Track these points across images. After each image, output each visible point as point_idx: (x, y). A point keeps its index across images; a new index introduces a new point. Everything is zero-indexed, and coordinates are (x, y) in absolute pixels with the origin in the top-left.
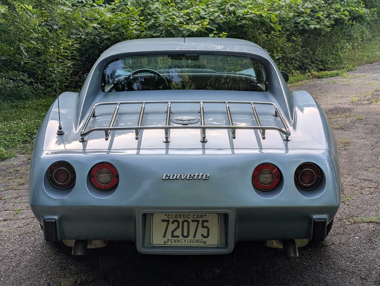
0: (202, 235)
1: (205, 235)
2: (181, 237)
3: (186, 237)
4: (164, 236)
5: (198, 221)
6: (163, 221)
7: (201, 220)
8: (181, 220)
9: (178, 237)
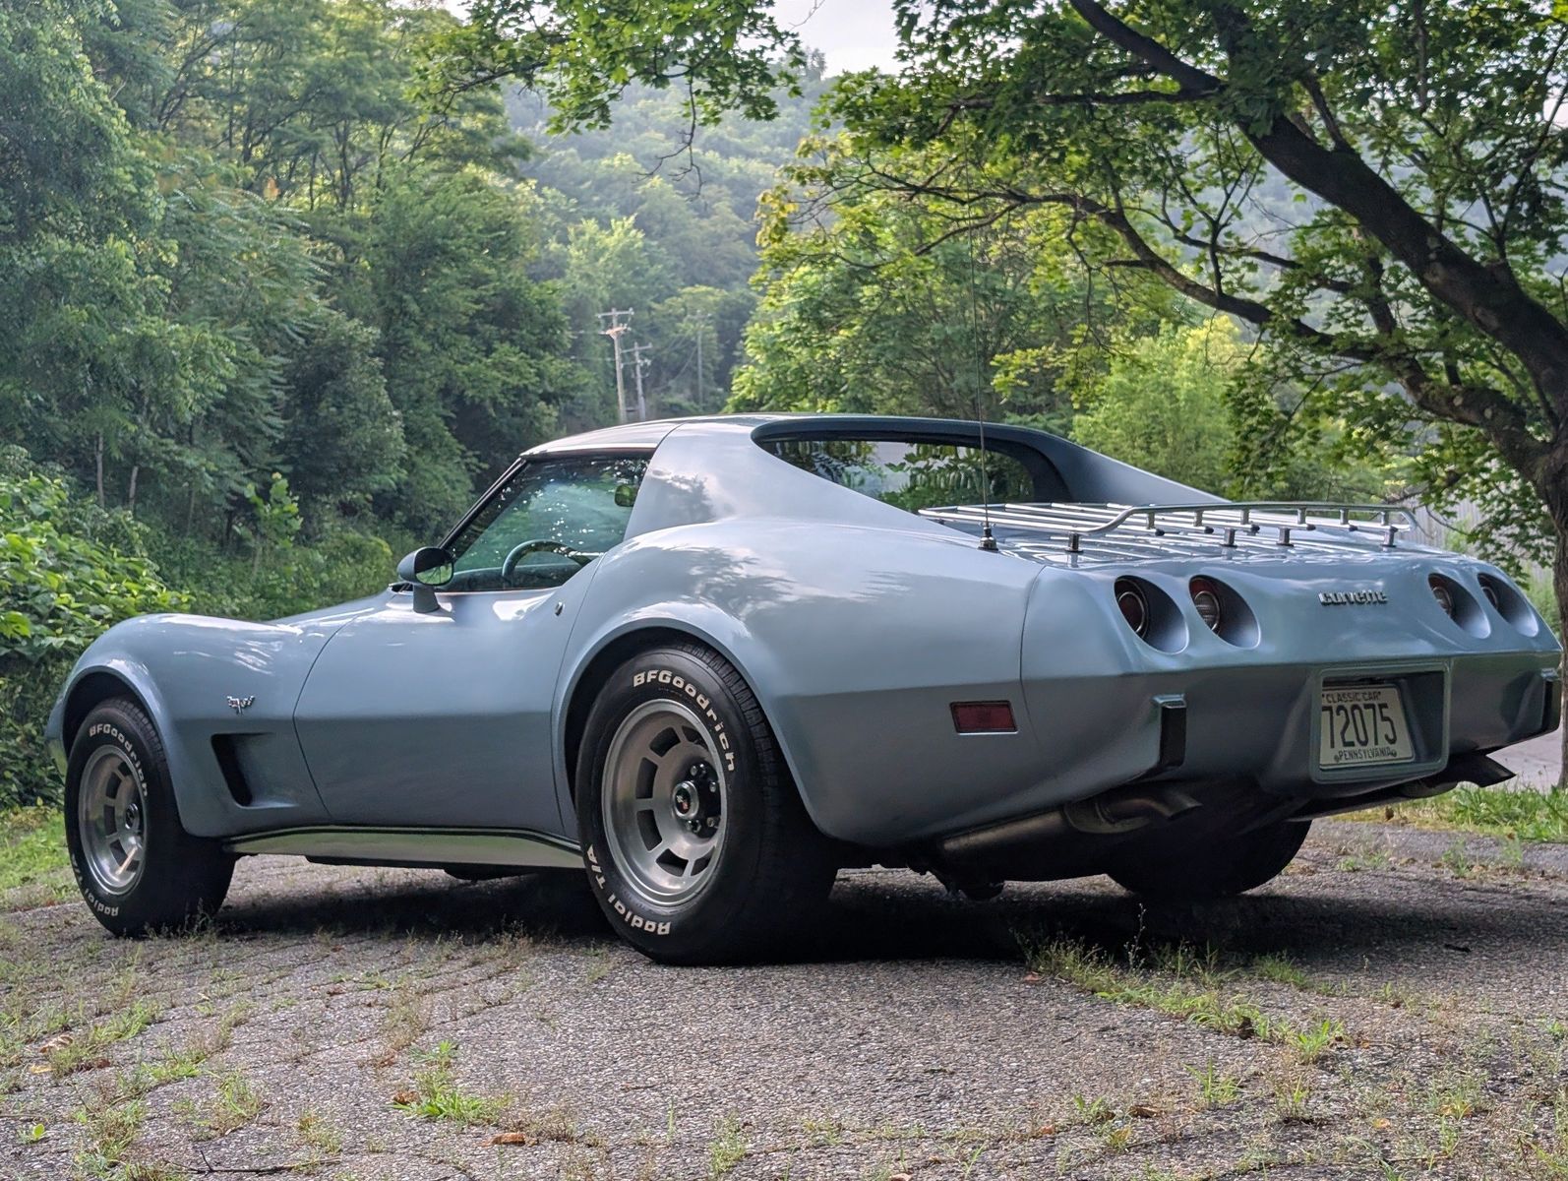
0: (1387, 737)
1: (1391, 737)
2: (1358, 746)
3: (1365, 743)
4: (1333, 746)
5: (1372, 706)
6: (1325, 709)
7: (1376, 703)
8: (1348, 706)
9: (1352, 744)
